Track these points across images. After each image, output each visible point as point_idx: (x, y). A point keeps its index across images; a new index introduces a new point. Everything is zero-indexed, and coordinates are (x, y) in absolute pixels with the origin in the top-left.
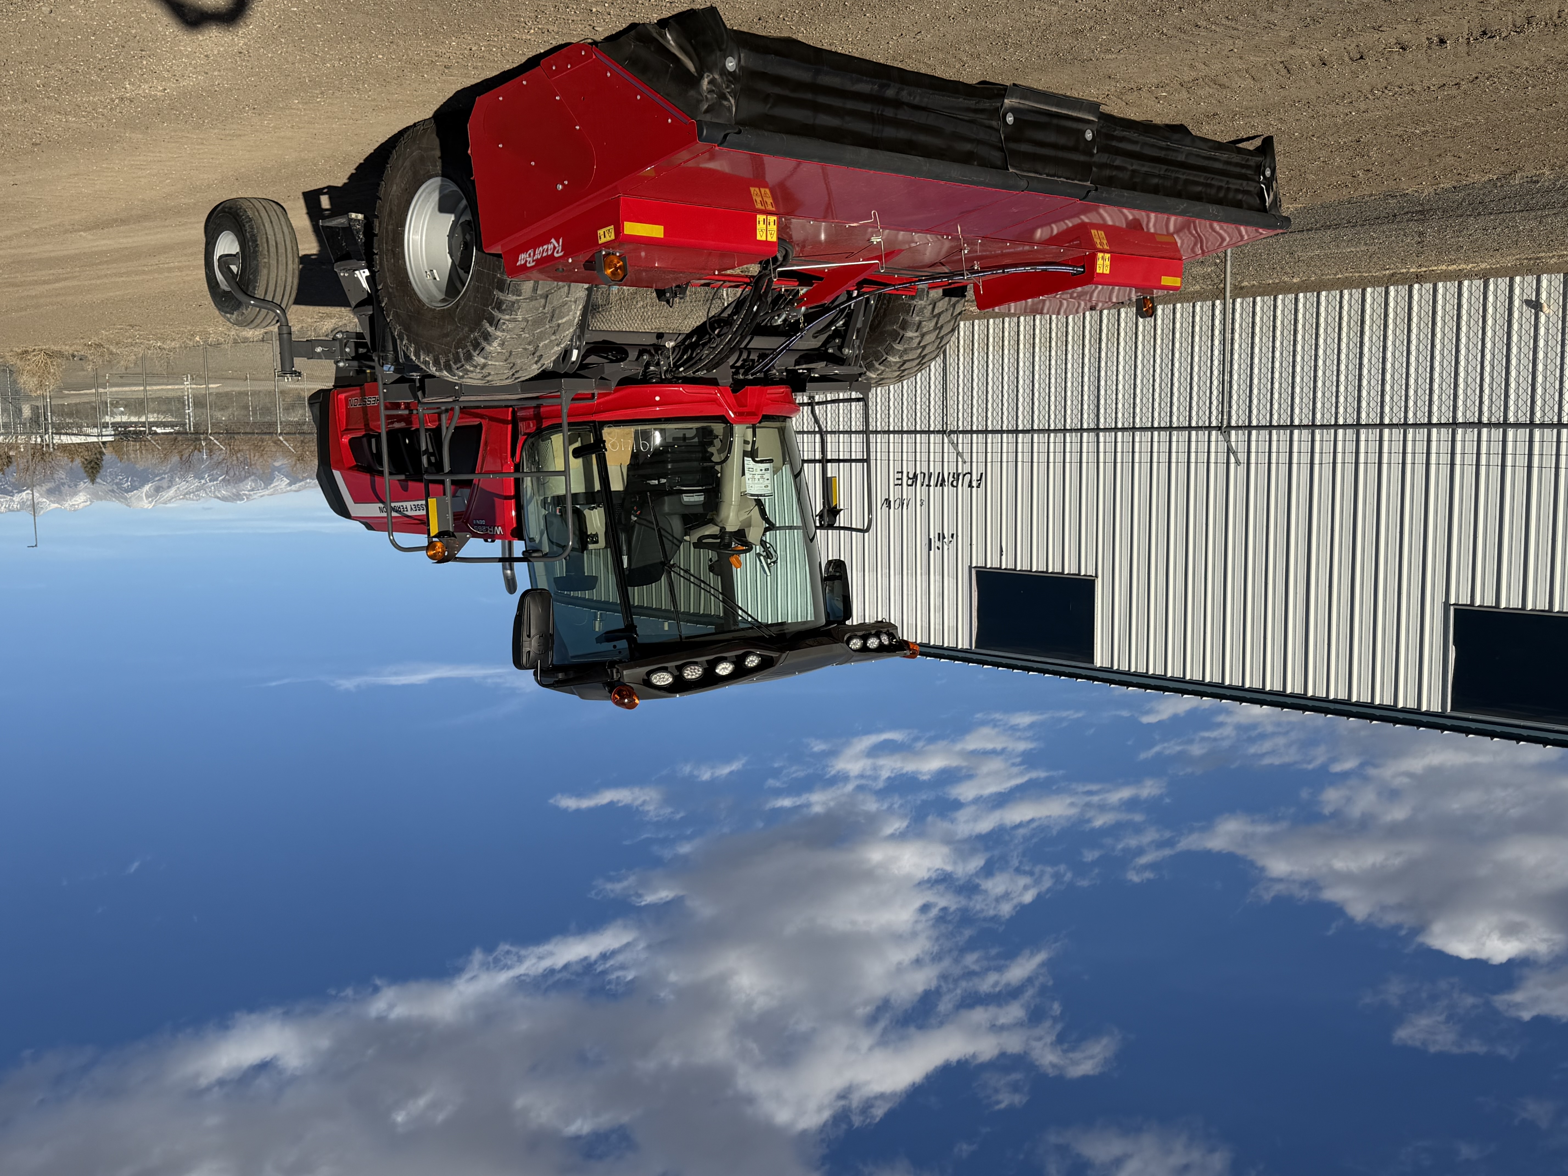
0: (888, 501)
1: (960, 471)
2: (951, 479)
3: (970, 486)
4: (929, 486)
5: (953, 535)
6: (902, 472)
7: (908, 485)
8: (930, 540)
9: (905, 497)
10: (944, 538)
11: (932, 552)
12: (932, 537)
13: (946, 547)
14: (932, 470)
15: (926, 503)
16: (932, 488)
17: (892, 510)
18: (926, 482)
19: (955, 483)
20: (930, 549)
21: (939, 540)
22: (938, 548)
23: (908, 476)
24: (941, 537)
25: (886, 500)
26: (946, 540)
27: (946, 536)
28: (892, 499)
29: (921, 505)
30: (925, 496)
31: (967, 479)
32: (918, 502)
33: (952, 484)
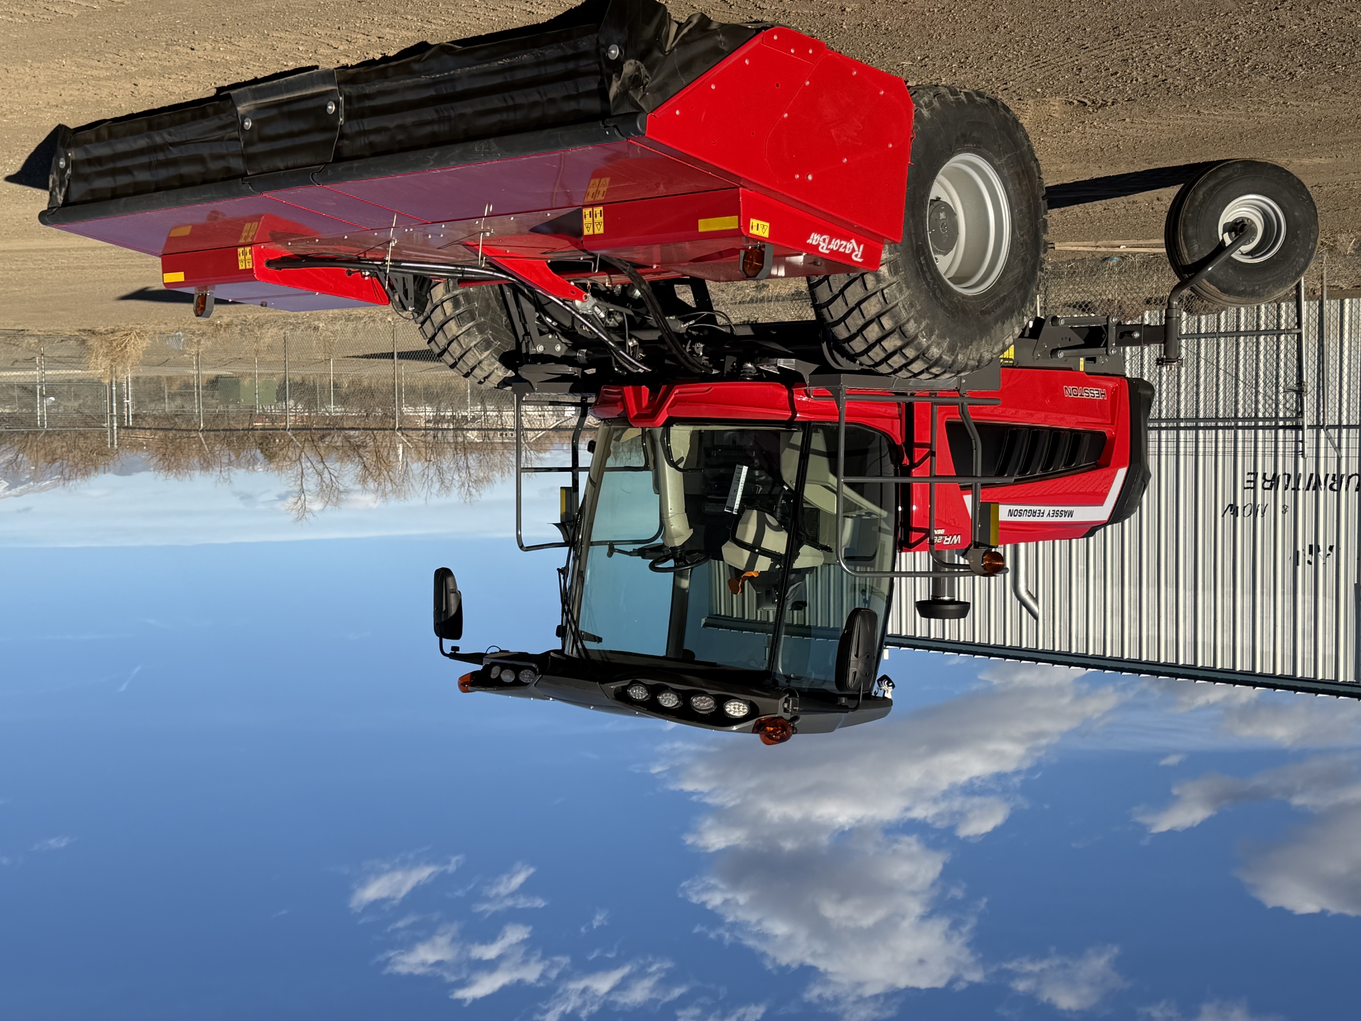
0: (1233, 508)
1: (1343, 471)
2: (1330, 481)
3: (1358, 488)
4: (1296, 489)
5: (1331, 548)
6: (1255, 474)
7: (1264, 488)
8: (1296, 554)
9: (1259, 501)
10: (1318, 549)
11: (1300, 568)
12: (1300, 549)
13: (1321, 562)
14: (1301, 470)
15: (1290, 510)
16: (1300, 493)
17: (1239, 519)
18: (1292, 484)
19: (1335, 487)
21: (1311, 552)
22: (1310, 563)
23: (1264, 477)
24: (1314, 549)
25: (1230, 505)
26: (1321, 553)
27: (1321, 548)
28: (1239, 504)
29: (1284, 512)
30: (1289, 502)
31: (1354, 481)
32: (1280, 509)
33: (1331, 488)
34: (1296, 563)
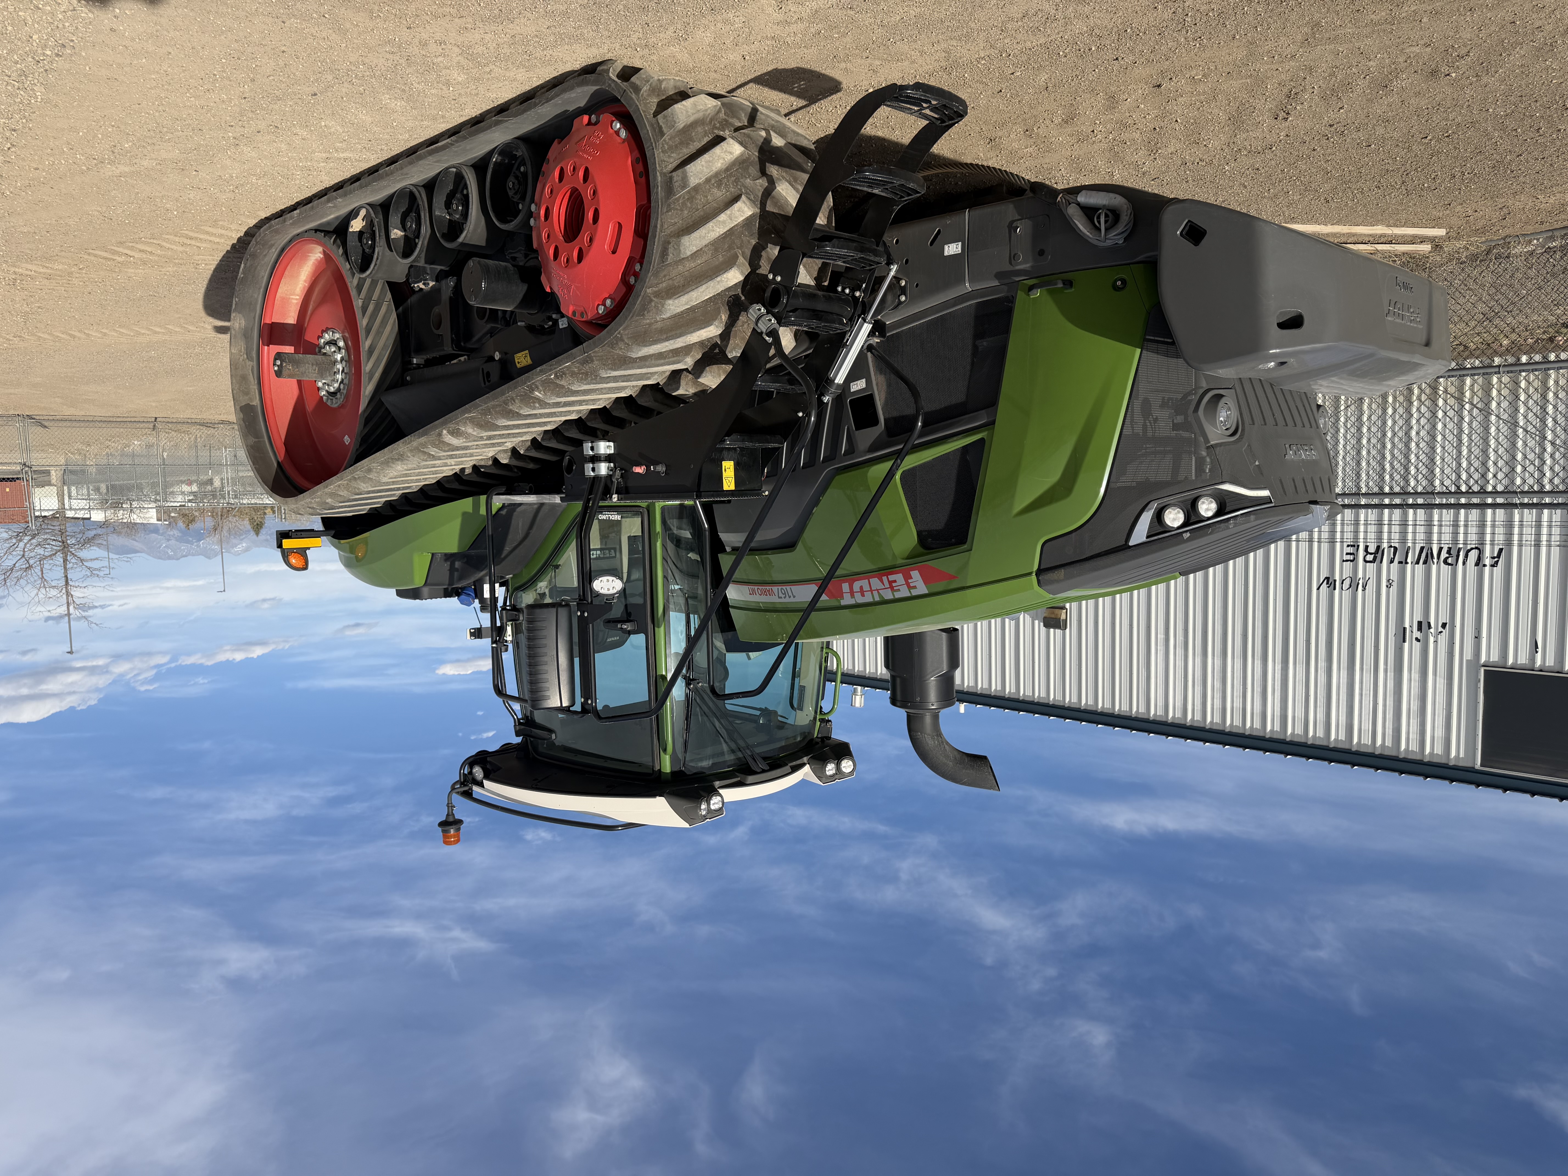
0: (1330, 582)
1: (1460, 547)
3: (1479, 562)
4: (1404, 562)
5: (1444, 625)
6: (1356, 546)
7: (1367, 562)
8: (1403, 630)
9: (1360, 575)
10: (1430, 627)
11: (1406, 645)
12: (1407, 625)
13: (1432, 639)
14: (1409, 543)
15: (1397, 585)
16: (1408, 566)
17: (1337, 592)
18: (1399, 559)
19: (1451, 561)
20: (1404, 641)
21: (1420, 628)
22: (1417, 640)
23: (1366, 550)
24: (1424, 626)
25: (1327, 578)
26: (1432, 630)
27: (1432, 625)
28: (1337, 577)
29: (1389, 586)
30: (1394, 576)
31: (1473, 555)
32: (1384, 583)
33: (1445, 562)
34: (1402, 639)
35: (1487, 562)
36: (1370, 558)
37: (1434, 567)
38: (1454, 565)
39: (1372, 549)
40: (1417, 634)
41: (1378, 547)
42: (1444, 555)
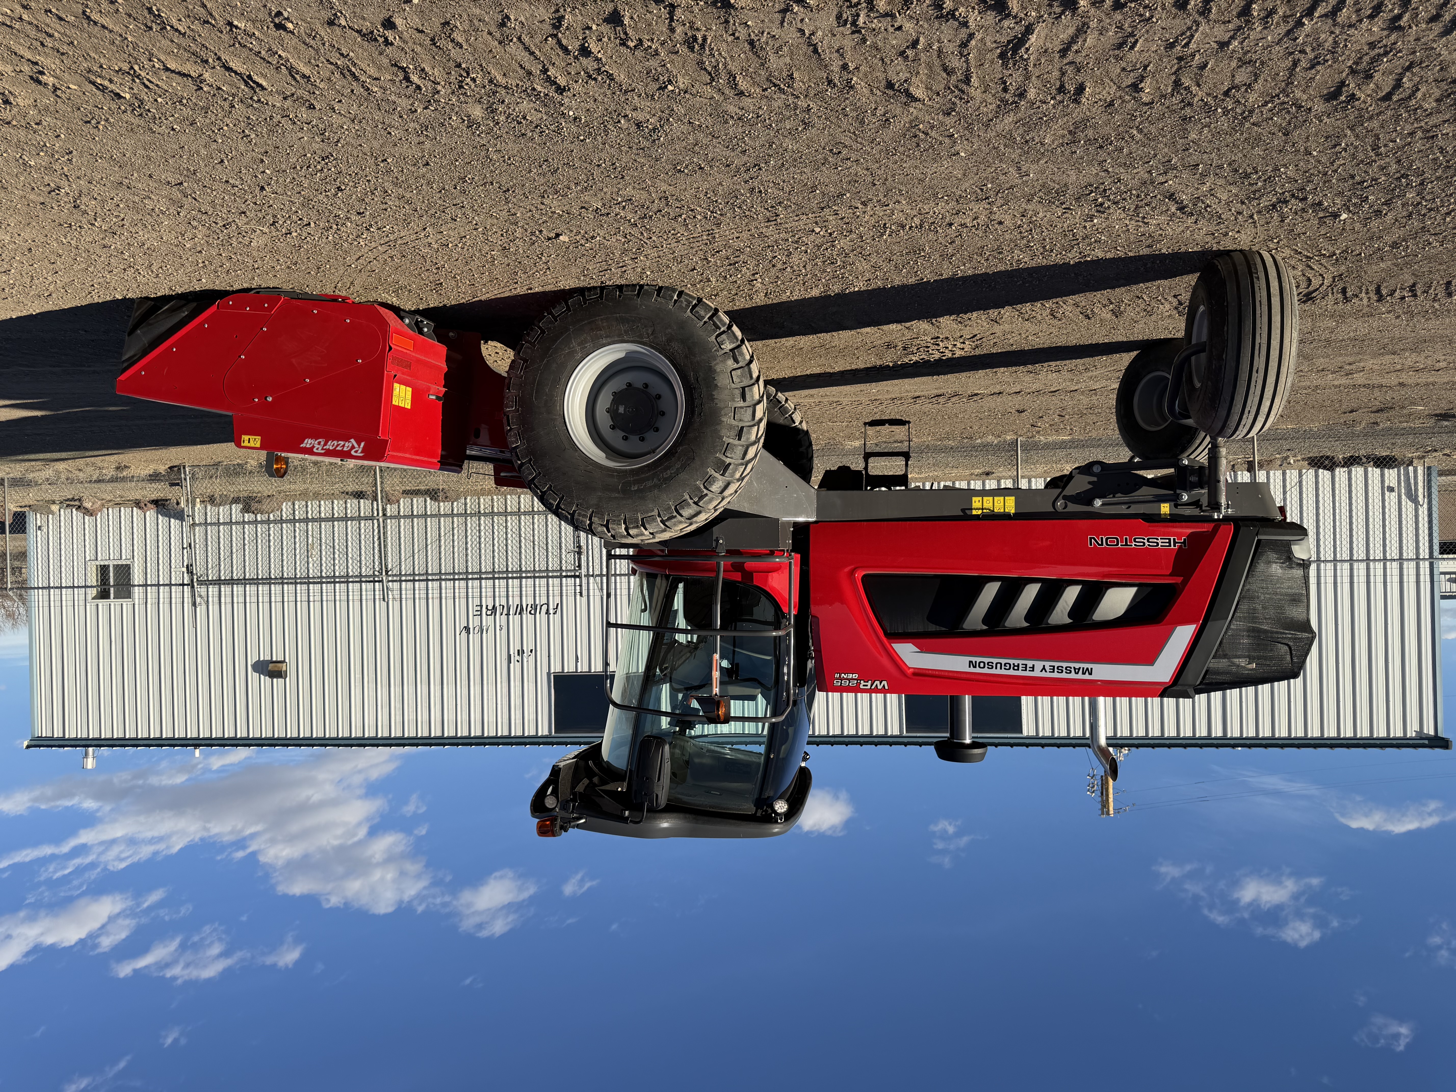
0: (467, 629)
1: (537, 602)
3: (547, 612)
4: (508, 614)
5: (531, 651)
6: (481, 606)
7: (487, 615)
8: (509, 656)
9: (484, 624)
11: (512, 665)
12: (512, 653)
13: (525, 660)
14: (511, 603)
15: (505, 628)
16: (511, 617)
17: (471, 635)
18: (505, 612)
19: (533, 612)
21: (519, 654)
22: (518, 661)
23: (487, 608)
25: (465, 627)
26: (525, 655)
27: (525, 651)
28: (471, 626)
29: (500, 630)
30: (504, 623)
31: (545, 608)
32: (498, 628)
33: (530, 613)
34: (509, 662)
35: (551, 611)
36: (489, 613)
37: (524, 616)
38: (535, 614)
39: (490, 607)
40: (517, 658)
41: (494, 606)
42: (529, 609)
